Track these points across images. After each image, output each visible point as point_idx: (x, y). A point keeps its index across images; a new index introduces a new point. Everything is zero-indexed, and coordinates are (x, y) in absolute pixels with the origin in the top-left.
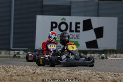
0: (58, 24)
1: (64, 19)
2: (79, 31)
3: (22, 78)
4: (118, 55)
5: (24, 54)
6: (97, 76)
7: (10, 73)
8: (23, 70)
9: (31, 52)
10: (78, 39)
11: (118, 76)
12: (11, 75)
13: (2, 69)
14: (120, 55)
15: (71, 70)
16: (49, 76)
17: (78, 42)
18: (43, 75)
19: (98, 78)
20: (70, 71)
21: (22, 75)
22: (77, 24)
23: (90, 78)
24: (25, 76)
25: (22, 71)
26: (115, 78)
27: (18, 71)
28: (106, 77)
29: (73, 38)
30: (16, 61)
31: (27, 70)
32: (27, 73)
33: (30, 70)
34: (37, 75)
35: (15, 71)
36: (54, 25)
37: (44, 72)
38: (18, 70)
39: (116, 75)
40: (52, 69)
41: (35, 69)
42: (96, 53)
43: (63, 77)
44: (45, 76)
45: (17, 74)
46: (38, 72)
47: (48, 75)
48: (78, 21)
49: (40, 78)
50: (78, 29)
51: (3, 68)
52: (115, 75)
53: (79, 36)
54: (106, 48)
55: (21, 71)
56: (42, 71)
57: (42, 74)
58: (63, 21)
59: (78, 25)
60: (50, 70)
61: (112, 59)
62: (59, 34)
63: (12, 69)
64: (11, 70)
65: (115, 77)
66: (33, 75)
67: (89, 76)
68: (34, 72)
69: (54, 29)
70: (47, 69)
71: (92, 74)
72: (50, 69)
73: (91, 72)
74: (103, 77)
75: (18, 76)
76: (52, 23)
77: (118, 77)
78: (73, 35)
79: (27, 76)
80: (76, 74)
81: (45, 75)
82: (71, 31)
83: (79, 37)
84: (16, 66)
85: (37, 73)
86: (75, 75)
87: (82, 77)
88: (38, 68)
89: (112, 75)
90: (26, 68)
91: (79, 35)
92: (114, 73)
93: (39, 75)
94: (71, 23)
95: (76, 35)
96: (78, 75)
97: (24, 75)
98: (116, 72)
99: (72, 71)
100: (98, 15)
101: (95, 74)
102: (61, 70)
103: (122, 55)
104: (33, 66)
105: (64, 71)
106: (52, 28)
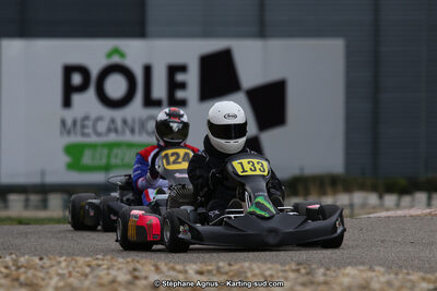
1: (116, 51)
2: (183, 103)
15: (298, 271)
20: (294, 271)
36: (77, 79)
50: (180, 94)
58: (116, 59)
59: (180, 77)
60: (201, 273)
62: (99, 119)
76: (69, 70)
82: (150, 102)
100: (262, 31)
102: (252, 270)
104: (108, 257)
105: (268, 273)
106: (69, 91)
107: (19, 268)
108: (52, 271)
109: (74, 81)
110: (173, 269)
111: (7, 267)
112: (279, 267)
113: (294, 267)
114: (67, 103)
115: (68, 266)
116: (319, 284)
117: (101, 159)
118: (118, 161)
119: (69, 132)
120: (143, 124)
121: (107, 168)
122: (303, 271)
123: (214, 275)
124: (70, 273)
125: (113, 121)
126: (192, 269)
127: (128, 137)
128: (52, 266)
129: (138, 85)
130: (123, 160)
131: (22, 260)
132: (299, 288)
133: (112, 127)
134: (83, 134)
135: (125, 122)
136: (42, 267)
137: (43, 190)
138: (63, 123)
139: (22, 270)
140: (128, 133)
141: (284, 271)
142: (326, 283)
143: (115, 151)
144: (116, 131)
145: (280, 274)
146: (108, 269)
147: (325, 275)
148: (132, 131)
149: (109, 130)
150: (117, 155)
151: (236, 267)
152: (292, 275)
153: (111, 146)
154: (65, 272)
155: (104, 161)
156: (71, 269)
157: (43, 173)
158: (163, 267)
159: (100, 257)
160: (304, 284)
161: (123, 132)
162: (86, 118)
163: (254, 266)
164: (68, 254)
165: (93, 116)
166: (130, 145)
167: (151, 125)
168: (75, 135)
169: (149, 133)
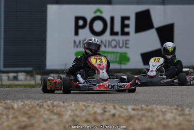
0: (89, 20)
1: (98, 10)
2: (128, 34)
5: (26, 79)
10: (126, 47)
13: (38, 108)
17: (126, 53)
22: (124, 19)
29: (118, 47)
36: (81, 23)
38: (72, 110)
40: (138, 107)
48: (125, 14)
50: (126, 30)
51: (40, 107)
53: (127, 42)
58: (98, 14)
59: (126, 22)
64: (61, 110)
69: (80, 31)
76: (77, 19)
78: (117, 40)
82: (113, 33)
83: (128, 44)
84: (61, 103)
91: (128, 40)
94: (112, 19)
95: (123, 41)
100: (163, 2)
104: (93, 102)
105: (164, 110)
106: (77, 28)
107: (53, 106)
108: (68, 108)
109: (80, 23)
110: (122, 108)
111: (48, 106)
112: (169, 107)
113: (175, 107)
114: (76, 33)
115: (75, 106)
116: (187, 115)
119: (77, 47)
120: (110, 43)
122: (180, 109)
123: (140, 111)
124: (76, 109)
126: (130, 108)
127: (103, 49)
128: (68, 106)
129: (108, 25)
131: (55, 103)
132: (177, 117)
135: (102, 41)
136: (64, 106)
138: (75, 42)
139: (55, 108)
141: (171, 109)
142: (190, 115)
145: (170, 111)
146: (93, 107)
147: (189, 111)
148: (105, 46)
151: (150, 107)
152: (174, 111)
154: (74, 108)
156: (76, 107)
157: (66, 64)
158: (117, 107)
159: (89, 102)
160: (180, 115)
163: (158, 107)
164: (76, 101)
166: (104, 53)
167: (114, 43)
168: (80, 47)
169: (112, 47)
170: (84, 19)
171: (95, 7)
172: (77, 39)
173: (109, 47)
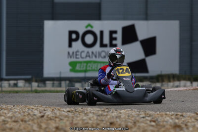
1: (89, 25)
3: (23, 125)
4: (183, 83)
5: (24, 86)
6: (147, 118)
7: (3, 118)
8: (24, 112)
9: (36, 81)
11: (181, 117)
12: (4, 121)
14: (186, 83)
15: (104, 110)
16: (68, 120)
18: (57, 120)
19: (148, 122)
20: (102, 111)
21: (22, 121)
22: (112, 33)
23: (135, 123)
24: (28, 123)
25: (22, 113)
26: (177, 121)
27: (15, 114)
28: (163, 120)
30: (12, 97)
31: (30, 111)
32: (30, 117)
33: (36, 111)
34: (47, 120)
35: (10, 114)
36: (74, 36)
37: (58, 114)
38: (16, 112)
39: (179, 116)
40: (73, 109)
41: (45, 110)
42: (146, 81)
43: (90, 122)
44: (61, 121)
45: (13, 119)
46: (48, 115)
47: (66, 118)
48: (113, 29)
49: (53, 125)
50: (114, 42)
52: (176, 117)
54: (161, 72)
55: (20, 113)
56: (55, 114)
57: (56, 117)
58: (89, 28)
59: (114, 36)
60: (69, 111)
61: (172, 89)
63: (6, 111)
64: (3, 113)
65: (178, 119)
66: (40, 119)
67: (133, 119)
68: (42, 114)
69: (74, 44)
70: (64, 109)
71: (139, 115)
72: (68, 109)
73: (137, 113)
74: (157, 120)
75: (15, 121)
76: (71, 33)
77: (183, 119)
78: (106, 52)
79: (30, 123)
80: (113, 117)
81: (61, 119)
84: (12, 106)
85: (47, 117)
86: (110, 118)
87: (122, 121)
88: (49, 109)
89: (172, 116)
90: (29, 109)
92: (176, 113)
93: (51, 119)
94: (102, 33)
96: (115, 117)
97: (25, 119)
98: (179, 112)
99: (106, 111)
101: (144, 116)
102: (87, 110)
103: (188, 83)
104: (40, 106)
105: (92, 112)
106: (71, 41)
108: (14, 111)
110: (59, 110)
112: (98, 109)
113: (102, 109)
114: (70, 46)
116: (104, 115)
117: (83, 67)
118: (90, 69)
119: (71, 57)
120: (100, 54)
121: (85, 71)
125: (88, 52)
127: (94, 59)
129: (98, 38)
130: (92, 68)
133: (88, 55)
134: (76, 58)
135: (93, 53)
137: (60, 80)
138: (69, 53)
140: (94, 57)
143: (89, 64)
144: (89, 56)
148: (96, 57)
149: (87, 56)
150: (89, 66)
153: (87, 62)
155: (84, 68)
157: (60, 73)
161: (92, 57)
162: (77, 51)
165: (80, 51)
166: (95, 62)
167: (103, 54)
168: (73, 58)
169: (102, 58)
170: (77, 33)
171: (86, 22)
172: (71, 50)
173: (99, 57)
